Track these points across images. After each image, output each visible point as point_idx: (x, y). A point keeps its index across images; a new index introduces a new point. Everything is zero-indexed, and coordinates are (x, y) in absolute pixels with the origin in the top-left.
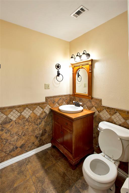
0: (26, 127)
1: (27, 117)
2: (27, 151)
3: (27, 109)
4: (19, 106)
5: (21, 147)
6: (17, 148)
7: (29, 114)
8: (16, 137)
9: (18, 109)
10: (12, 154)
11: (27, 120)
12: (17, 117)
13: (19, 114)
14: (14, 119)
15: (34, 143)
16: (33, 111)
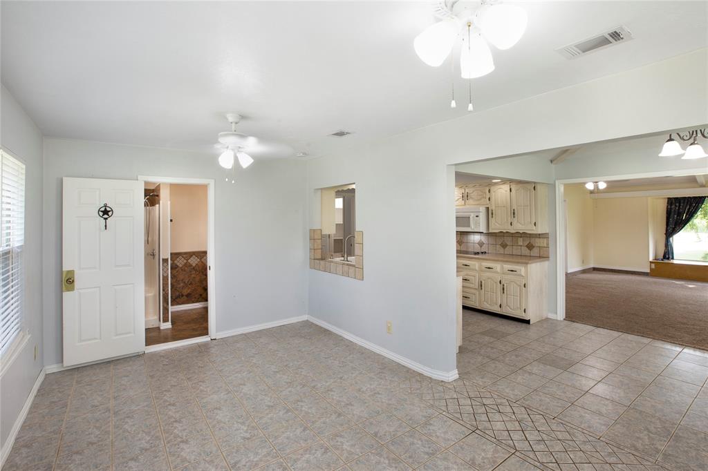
0: (193, 276)
1: (194, 265)
2: (193, 302)
3: (194, 256)
4: (186, 253)
5: (187, 296)
6: (182, 296)
7: (196, 262)
8: (182, 284)
9: (184, 256)
10: (177, 300)
11: (194, 268)
12: (183, 263)
13: (185, 261)
14: (181, 266)
15: (201, 295)
16: (201, 259)
